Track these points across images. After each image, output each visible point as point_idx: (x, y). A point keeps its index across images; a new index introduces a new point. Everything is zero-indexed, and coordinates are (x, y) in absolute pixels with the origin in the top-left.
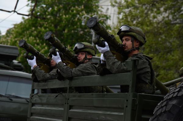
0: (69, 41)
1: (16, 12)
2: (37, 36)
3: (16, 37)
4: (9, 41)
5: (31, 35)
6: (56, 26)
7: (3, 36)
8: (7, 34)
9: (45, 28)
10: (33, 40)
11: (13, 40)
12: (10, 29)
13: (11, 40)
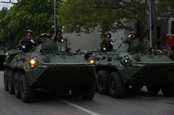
0: (43, 11)
1: (11, 2)
2: (26, 9)
3: (15, 11)
4: (12, 13)
5: (23, 9)
6: (35, 4)
7: (9, 10)
8: (10, 9)
9: (30, 5)
10: (24, 12)
11: (14, 13)
12: (12, 7)
13: (13, 13)
